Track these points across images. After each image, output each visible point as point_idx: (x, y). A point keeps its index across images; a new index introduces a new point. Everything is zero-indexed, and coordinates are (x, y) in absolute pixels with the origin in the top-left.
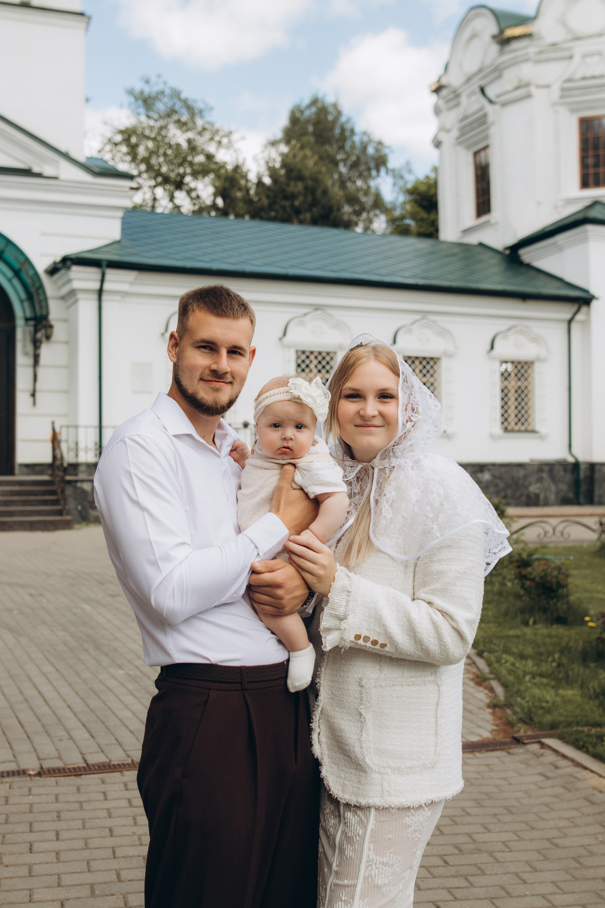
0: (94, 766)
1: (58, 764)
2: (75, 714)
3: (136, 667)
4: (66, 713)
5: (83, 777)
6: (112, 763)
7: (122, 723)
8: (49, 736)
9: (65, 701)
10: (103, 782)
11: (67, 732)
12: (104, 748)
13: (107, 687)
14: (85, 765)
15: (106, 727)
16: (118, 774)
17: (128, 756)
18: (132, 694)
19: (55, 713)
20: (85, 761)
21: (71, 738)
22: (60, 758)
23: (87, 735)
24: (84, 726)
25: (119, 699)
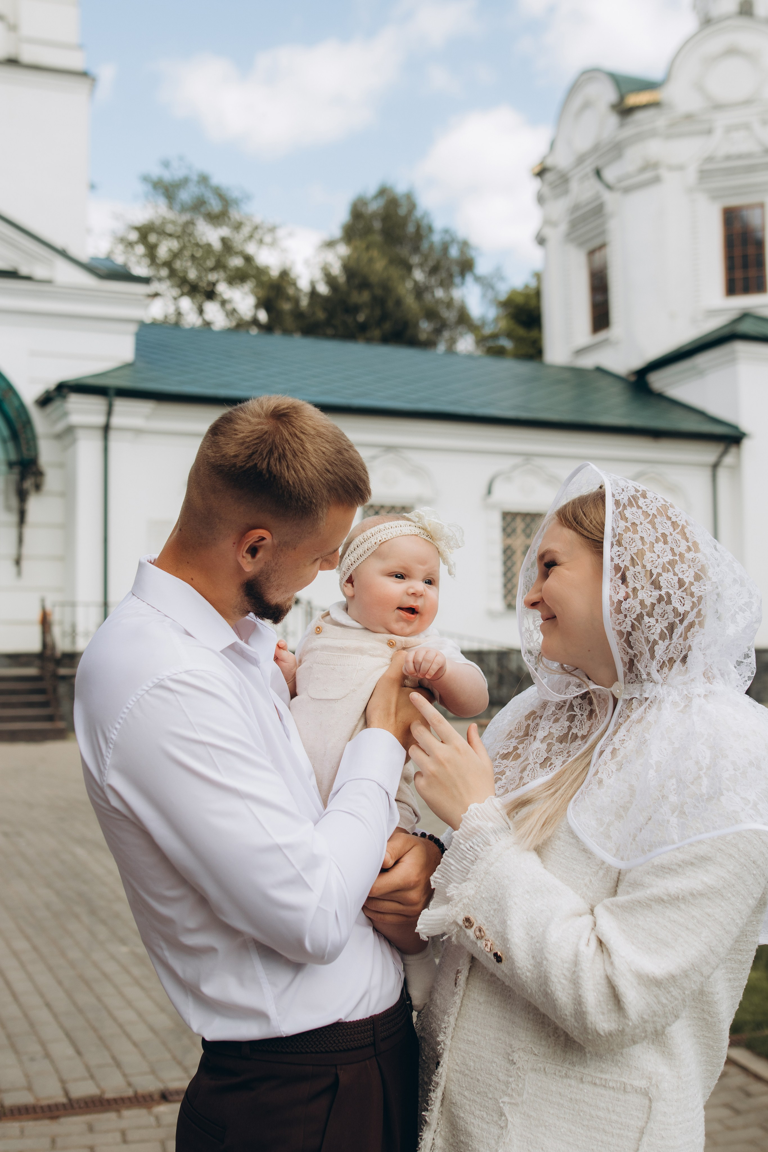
0: (78, 1101)
1: (25, 1098)
2: (55, 1016)
4: (42, 1015)
8: (16, 1052)
9: (42, 995)
10: (91, 1129)
11: (43, 1044)
12: (94, 1072)
14: (65, 1101)
17: (130, 1084)
19: (26, 1015)
20: (66, 1093)
21: (47, 1055)
22: (30, 1088)
23: (70, 1051)
24: (68, 1035)
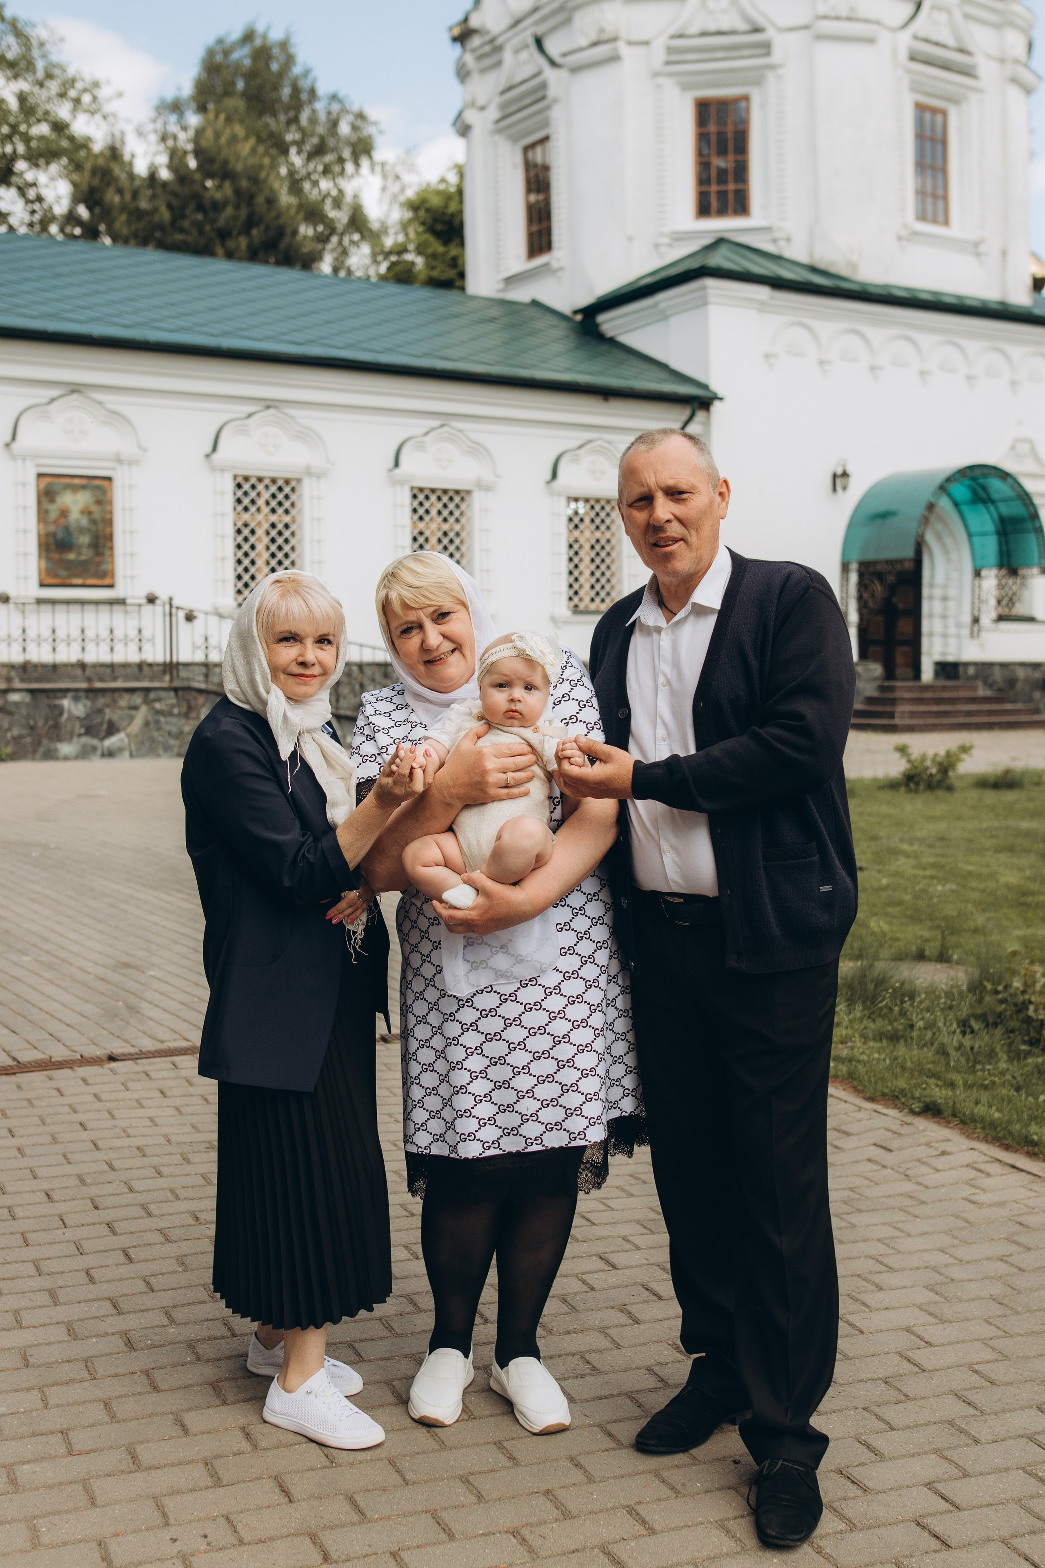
3: (47, 952)
5: (18, 1075)
6: (53, 1060)
7: (52, 1016)
12: (36, 1044)
13: (13, 977)
14: (15, 1063)
15: (30, 1021)
16: (69, 1071)
18: (52, 983)
25: (36, 990)
